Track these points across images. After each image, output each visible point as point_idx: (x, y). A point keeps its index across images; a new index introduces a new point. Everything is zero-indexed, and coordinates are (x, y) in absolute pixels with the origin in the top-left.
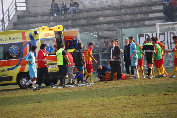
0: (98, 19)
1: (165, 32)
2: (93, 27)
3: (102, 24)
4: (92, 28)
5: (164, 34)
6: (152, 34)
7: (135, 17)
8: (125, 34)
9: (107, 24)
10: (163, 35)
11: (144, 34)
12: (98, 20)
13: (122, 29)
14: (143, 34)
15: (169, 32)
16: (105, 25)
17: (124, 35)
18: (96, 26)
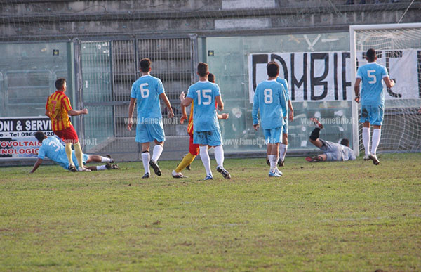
0: (68, 6)
1: (329, 52)
2: (58, 29)
3: (84, 20)
4: (54, 31)
5: (325, 57)
6: (292, 56)
7: (180, 6)
8: (213, 51)
9: (98, 23)
10: (324, 61)
11: (269, 55)
12: (70, 10)
13: (205, 38)
14: (267, 56)
15: (340, 54)
16: (92, 24)
17: (211, 54)
18: (66, 26)
